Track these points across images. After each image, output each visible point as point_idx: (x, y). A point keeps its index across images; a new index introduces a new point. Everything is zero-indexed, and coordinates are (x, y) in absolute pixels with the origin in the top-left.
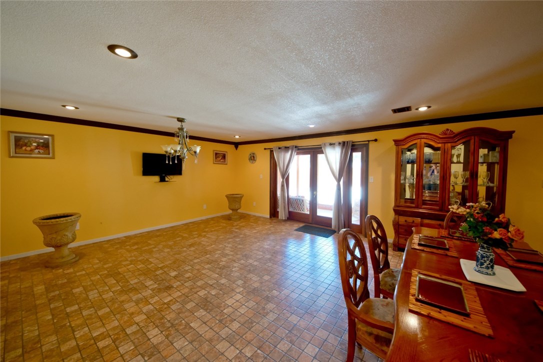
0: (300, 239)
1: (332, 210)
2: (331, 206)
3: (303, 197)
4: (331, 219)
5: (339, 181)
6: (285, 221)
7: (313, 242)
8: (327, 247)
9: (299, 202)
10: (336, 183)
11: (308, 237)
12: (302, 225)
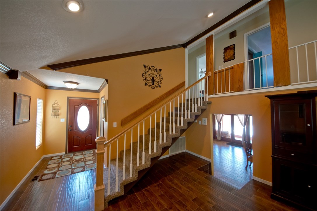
0: (228, 148)
1: (241, 138)
2: (241, 136)
3: (228, 132)
4: (241, 141)
5: (244, 126)
6: (220, 140)
7: (233, 149)
8: (239, 152)
9: (226, 133)
10: (243, 128)
11: (231, 147)
12: (228, 143)
